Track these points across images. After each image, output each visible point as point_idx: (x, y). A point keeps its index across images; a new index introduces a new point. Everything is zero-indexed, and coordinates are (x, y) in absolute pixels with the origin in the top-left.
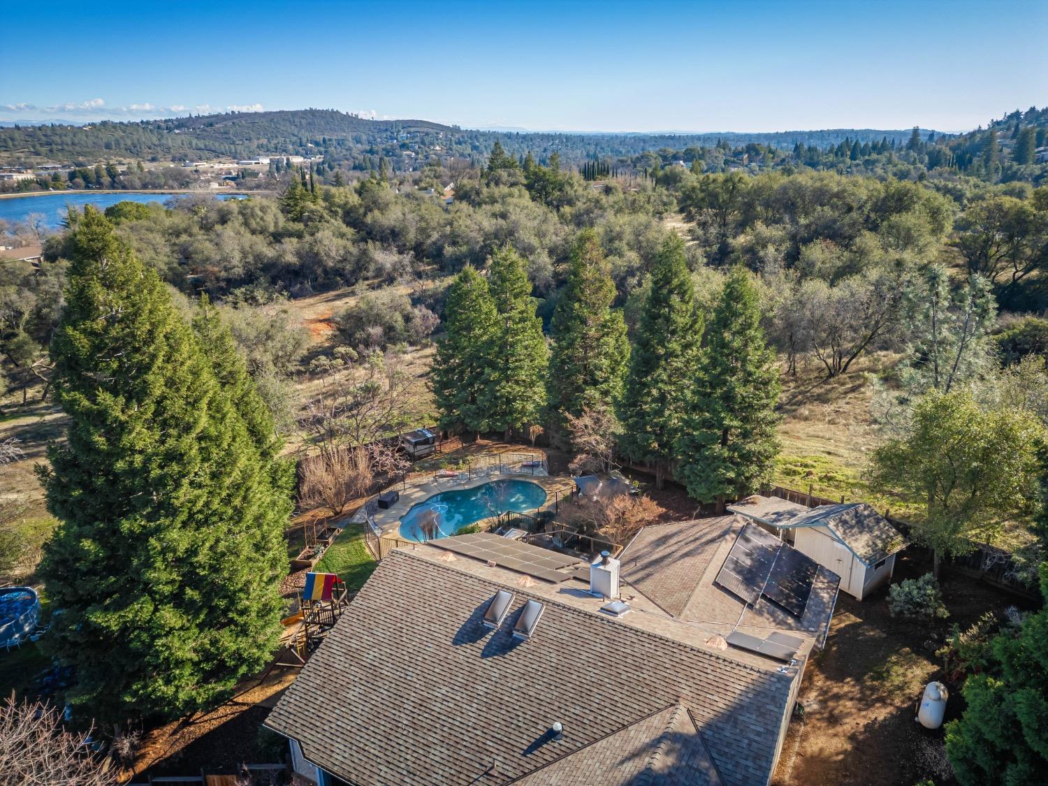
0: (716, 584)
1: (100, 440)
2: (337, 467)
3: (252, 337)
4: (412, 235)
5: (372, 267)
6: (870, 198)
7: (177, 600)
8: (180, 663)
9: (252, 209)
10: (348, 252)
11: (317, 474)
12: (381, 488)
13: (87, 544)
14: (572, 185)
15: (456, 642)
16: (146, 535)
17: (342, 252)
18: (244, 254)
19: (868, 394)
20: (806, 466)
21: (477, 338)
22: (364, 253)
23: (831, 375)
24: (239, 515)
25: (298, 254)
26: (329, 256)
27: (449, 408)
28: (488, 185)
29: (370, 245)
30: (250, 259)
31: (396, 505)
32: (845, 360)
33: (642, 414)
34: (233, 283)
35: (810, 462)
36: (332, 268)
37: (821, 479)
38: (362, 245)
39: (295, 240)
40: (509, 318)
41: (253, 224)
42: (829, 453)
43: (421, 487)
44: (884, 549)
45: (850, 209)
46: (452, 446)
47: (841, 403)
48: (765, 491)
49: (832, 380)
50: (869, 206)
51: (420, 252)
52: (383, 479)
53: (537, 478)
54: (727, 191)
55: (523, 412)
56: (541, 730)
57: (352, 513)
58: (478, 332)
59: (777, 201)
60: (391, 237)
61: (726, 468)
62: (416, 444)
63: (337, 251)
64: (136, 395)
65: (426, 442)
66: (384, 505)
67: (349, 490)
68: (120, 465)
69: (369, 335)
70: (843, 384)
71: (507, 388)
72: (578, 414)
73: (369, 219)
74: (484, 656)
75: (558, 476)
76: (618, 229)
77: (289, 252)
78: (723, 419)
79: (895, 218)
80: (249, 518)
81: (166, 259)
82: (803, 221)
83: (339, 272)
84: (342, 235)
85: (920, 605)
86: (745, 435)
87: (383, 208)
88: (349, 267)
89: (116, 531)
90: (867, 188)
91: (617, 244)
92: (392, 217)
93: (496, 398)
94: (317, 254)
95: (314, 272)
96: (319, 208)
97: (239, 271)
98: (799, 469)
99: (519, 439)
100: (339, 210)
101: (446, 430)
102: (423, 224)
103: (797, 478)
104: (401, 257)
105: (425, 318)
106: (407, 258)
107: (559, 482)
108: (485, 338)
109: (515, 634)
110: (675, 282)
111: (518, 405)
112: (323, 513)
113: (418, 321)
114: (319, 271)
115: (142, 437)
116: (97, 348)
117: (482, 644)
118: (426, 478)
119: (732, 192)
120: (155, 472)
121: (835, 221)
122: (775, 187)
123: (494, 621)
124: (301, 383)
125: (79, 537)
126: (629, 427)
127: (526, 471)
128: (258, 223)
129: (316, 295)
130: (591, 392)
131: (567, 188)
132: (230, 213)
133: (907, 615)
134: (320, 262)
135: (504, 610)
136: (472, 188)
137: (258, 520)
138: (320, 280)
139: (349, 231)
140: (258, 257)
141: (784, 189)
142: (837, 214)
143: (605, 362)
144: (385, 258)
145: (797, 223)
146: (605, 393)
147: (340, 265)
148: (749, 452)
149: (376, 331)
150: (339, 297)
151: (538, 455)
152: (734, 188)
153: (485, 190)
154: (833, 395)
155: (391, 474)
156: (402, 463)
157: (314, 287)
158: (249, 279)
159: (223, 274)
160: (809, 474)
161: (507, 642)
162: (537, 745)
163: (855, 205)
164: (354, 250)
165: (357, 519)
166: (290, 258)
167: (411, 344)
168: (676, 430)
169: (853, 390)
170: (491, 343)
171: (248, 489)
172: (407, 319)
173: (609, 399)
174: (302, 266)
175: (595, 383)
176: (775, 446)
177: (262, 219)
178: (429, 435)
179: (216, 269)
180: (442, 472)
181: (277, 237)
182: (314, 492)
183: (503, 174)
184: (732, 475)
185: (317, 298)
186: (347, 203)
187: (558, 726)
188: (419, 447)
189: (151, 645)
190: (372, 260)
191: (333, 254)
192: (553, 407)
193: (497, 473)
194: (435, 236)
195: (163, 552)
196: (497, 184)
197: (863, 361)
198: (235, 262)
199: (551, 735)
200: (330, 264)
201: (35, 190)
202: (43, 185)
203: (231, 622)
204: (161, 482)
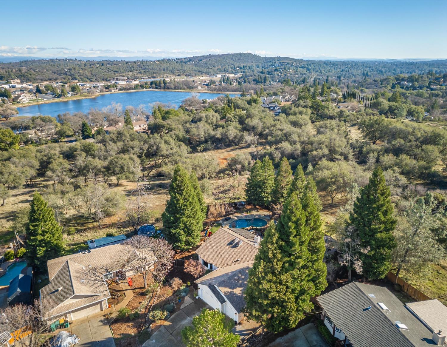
1: (175, 202)
2: (217, 209)
4: (260, 129)
5: (244, 140)
7: (183, 230)
8: (183, 241)
9: (209, 116)
10: (237, 134)
11: (212, 209)
12: (228, 215)
13: (172, 218)
14: (328, 108)
15: (227, 245)
16: (180, 218)
17: (235, 135)
18: (205, 133)
21: (258, 179)
22: (242, 135)
24: (195, 217)
25: (222, 134)
27: (249, 197)
28: (295, 106)
29: (245, 133)
30: (207, 135)
31: (230, 220)
34: (201, 143)
38: (242, 133)
39: (221, 128)
41: (209, 121)
43: (237, 217)
46: (249, 207)
51: (261, 135)
52: (228, 213)
53: (267, 219)
54: (377, 124)
56: (237, 260)
57: (219, 220)
58: (258, 177)
60: (252, 129)
62: (239, 205)
64: (181, 194)
65: (242, 205)
66: (227, 220)
67: (219, 215)
68: (178, 206)
69: (237, 168)
71: (263, 194)
73: (246, 122)
74: (231, 248)
77: (218, 133)
80: (196, 218)
81: (182, 133)
83: (233, 141)
84: (236, 128)
87: (252, 118)
88: (237, 140)
89: (176, 216)
91: (322, 145)
92: (254, 122)
93: (260, 196)
94: (227, 135)
95: (225, 140)
96: (231, 117)
97: (203, 139)
100: (237, 117)
101: (248, 202)
102: (264, 126)
104: (254, 138)
106: (256, 138)
108: (260, 179)
109: (237, 245)
112: (213, 219)
114: (227, 140)
115: (181, 202)
117: (231, 246)
118: (239, 215)
119: (379, 124)
120: (183, 208)
123: (234, 243)
124: (215, 180)
125: (171, 217)
127: (265, 217)
129: (225, 148)
131: (326, 109)
132: (202, 117)
134: (228, 138)
135: (236, 242)
137: (198, 219)
138: (227, 143)
139: (239, 126)
140: (209, 134)
144: (249, 138)
147: (234, 139)
149: (239, 166)
150: (232, 150)
153: (293, 109)
155: (230, 212)
156: (233, 210)
157: (225, 145)
158: (206, 141)
159: (198, 140)
161: (235, 246)
162: (235, 261)
164: (239, 134)
165: (220, 222)
166: (219, 136)
170: (261, 181)
171: (197, 212)
172: (249, 163)
174: (222, 138)
177: (212, 119)
178: (243, 203)
179: (196, 138)
180: (243, 214)
181: (217, 126)
182: (211, 214)
185: (225, 150)
186: (240, 114)
187: (239, 259)
188: (240, 206)
189: (179, 237)
190: (244, 138)
191: (232, 135)
193: (257, 216)
194: (267, 131)
195: (182, 221)
196: (298, 106)
198: (202, 136)
199: (238, 260)
200: (231, 139)
201: (139, 89)
202: (142, 87)
203: (191, 236)
204: (183, 209)
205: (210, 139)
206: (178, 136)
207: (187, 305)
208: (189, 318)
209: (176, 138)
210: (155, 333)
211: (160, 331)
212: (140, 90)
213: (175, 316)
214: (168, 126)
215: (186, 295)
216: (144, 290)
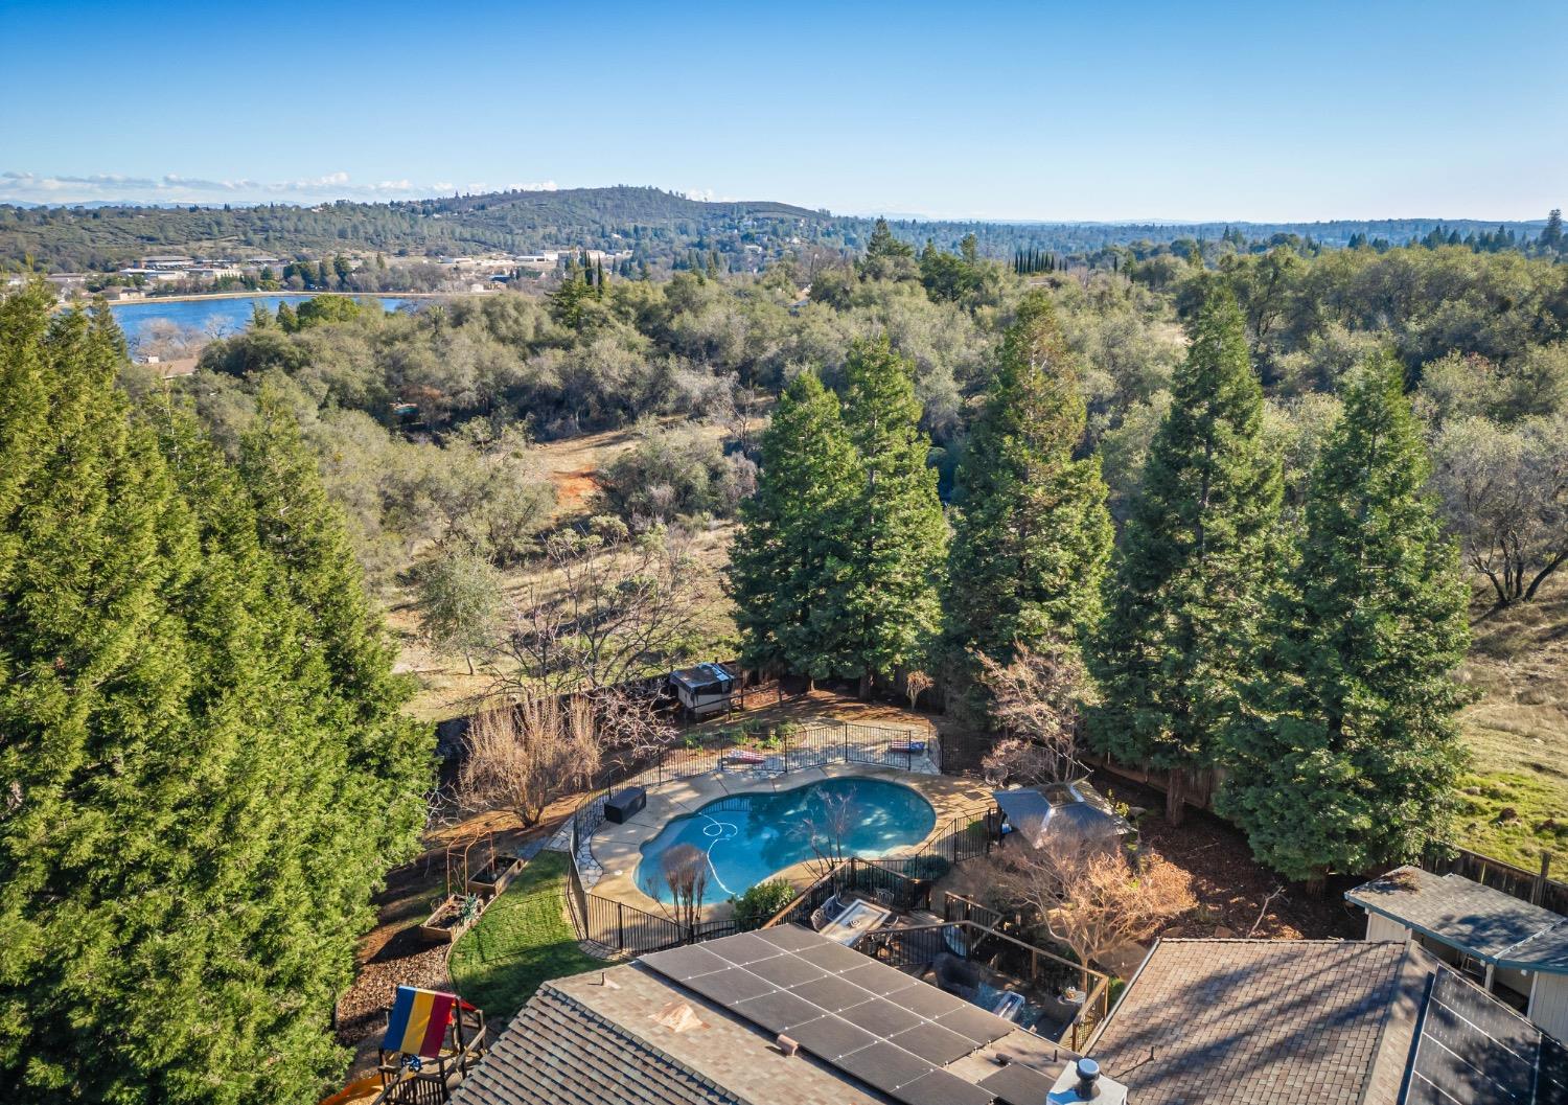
2: (537, 735)
3: (456, 493)
4: (737, 349)
5: (672, 395)
6: (1538, 289)
9: (503, 306)
10: (637, 372)
12: (620, 776)
14: (995, 280)
17: (627, 371)
18: (481, 370)
20: (1494, 795)
21: (815, 501)
22: (662, 373)
23: (1503, 603)
25: (562, 372)
26: (605, 376)
27: (761, 628)
28: (862, 279)
29: (672, 362)
30: (490, 378)
31: (642, 817)
32: (1530, 576)
33: (1140, 667)
34: (462, 414)
35: (1502, 787)
36: (611, 395)
37: (1538, 829)
38: (660, 362)
39: (560, 353)
40: (876, 466)
41: (503, 329)
42: (1538, 768)
43: (693, 780)
45: (1504, 306)
46: (761, 700)
47: (1537, 659)
48: (1436, 861)
49: (1506, 613)
50: (1539, 298)
51: (748, 374)
52: (621, 762)
53: (918, 778)
54: (1264, 280)
55: (895, 643)
57: (556, 826)
58: (816, 490)
59: (1361, 293)
60: (705, 351)
61: (1347, 804)
62: (698, 692)
63: (621, 369)
65: (716, 688)
66: (615, 815)
67: (549, 780)
69: (651, 498)
70: (1533, 622)
71: (866, 597)
72: (1006, 656)
73: (675, 325)
75: (959, 776)
76: (1077, 332)
77: (548, 370)
78: (1345, 690)
81: (366, 376)
82: (1412, 326)
83: (620, 403)
84: (631, 347)
86: (1389, 729)
87: (697, 308)
88: (636, 394)
90: (1530, 272)
92: (705, 323)
93: (845, 614)
94: (590, 373)
95: (582, 401)
96: (603, 308)
97: (470, 396)
98: (1481, 801)
99: (887, 695)
100: (632, 310)
101: (758, 665)
102: (757, 332)
103: (1481, 822)
104: (718, 380)
105: (742, 473)
106: (727, 382)
107: (962, 790)
108: (830, 502)
111: (887, 630)
113: (731, 479)
114: (592, 399)
118: (703, 762)
119: (1272, 283)
121: (1477, 326)
122: (1356, 271)
124: (535, 572)
126: (1118, 693)
127: (898, 760)
128: (508, 328)
129: (583, 437)
130: (1032, 613)
131: (988, 284)
132: (470, 311)
134: (593, 387)
136: (838, 283)
138: (594, 414)
139: (643, 341)
140: (502, 376)
141: (1375, 276)
142: (1480, 313)
143: (1064, 557)
144: (691, 381)
145: (1404, 330)
146: (1061, 617)
147: (623, 391)
148: (1404, 770)
149: (662, 492)
150: (617, 440)
151: (920, 731)
152: (1276, 276)
153: (858, 287)
154: (1514, 643)
155: (638, 751)
156: (661, 731)
157: (582, 425)
158: (486, 408)
159: (448, 400)
160: (1507, 814)
163: (1515, 299)
164: (647, 369)
165: (564, 840)
166: (550, 379)
167: (718, 515)
168: (1220, 707)
169: (1555, 635)
170: (841, 511)
171: (238, 807)
172: (715, 474)
173: (1067, 630)
174: (567, 392)
175: (1041, 596)
176: (1457, 756)
177: (516, 321)
178: (722, 677)
179: (436, 392)
180: (733, 752)
181: (535, 348)
182: (487, 779)
183: (888, 263)
184: (1363, 822)
185: (586, 440)
186: (645, 301)
188: (703, 699)
190: (674, 385)
191: (614, 373)
192: (952, 640)
193: (840, 760)
194: (773, 349)
196: (877, 277)
198: (466, 382)
200: (609, 389)
201: (237, 289)
202: (248, 283)
205: (504, 395)
206: (344, 386)
209: (333, 397)
212: (237, 295)
214: (297, 350)
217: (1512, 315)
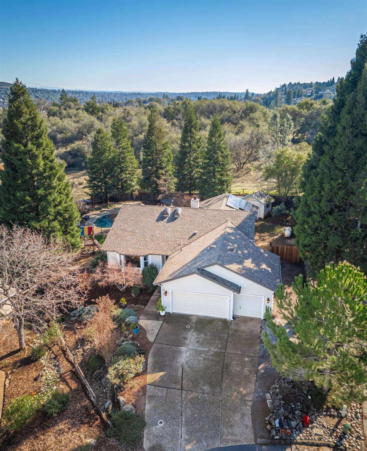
0: (227, 205)
6: (241, 109)
14: (107, 110)
15: (157, 221)
16: (46, 196)
19: (252, 174)
21: (107, 157)
23: (238, 170)
28: (65, 109)
31: (91, 219)
32: (242, 165)
43: (96, 214)
44: (269, 201)
45: (235, 112)
47: (244, 177)
50: (241, 111)
54: (184, 108)
55: (131, 185)
56: (191, 234)
58: (107, 154)
59: (206, 111)
66: (85, 220)
68: (34, 171)
70: (243, 172)
74: (167, 223)
78: (215, 168)
79: (251, 115)
85: (281, 211)
86: (222, 175)
90: (239, 105)
108: (110, 157)
109: (175, 216)
110: (193, 124)
111: (129, 182)
115: (41, 162)
116: (24, 129)
117: (166, 220)
118: (97, 212)
119: (186, 109)
121: (230, 117)
122: (204, 105)
123: (167, 214)
126: (180, 179)
133: (278, 215)
135: (170, 212)
141: (209, 106)
142: (230, 114)
143: (166, 159)
148: (224, 180)
153: (64, 112)
154: (240, 175)
161: (173, 218)
162: (191, 237)
163: (237, 111)
169: (247, 173)
170: (113, 158)
175: (162, 168)
178: (88, 201)
180: (103, 210)
187: (196, 232)
192: (146, 179)
197: (248, 165)
199: (195, 234)
203: (69, 232)
204: (49, 177)
207: (156, 331)
208: (184, 349)
210: (148, 407)
211: (151, 397)
213: (154, 356)
215: (138, 319)
216: (25, 354)
217: (236, 114)
